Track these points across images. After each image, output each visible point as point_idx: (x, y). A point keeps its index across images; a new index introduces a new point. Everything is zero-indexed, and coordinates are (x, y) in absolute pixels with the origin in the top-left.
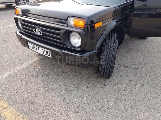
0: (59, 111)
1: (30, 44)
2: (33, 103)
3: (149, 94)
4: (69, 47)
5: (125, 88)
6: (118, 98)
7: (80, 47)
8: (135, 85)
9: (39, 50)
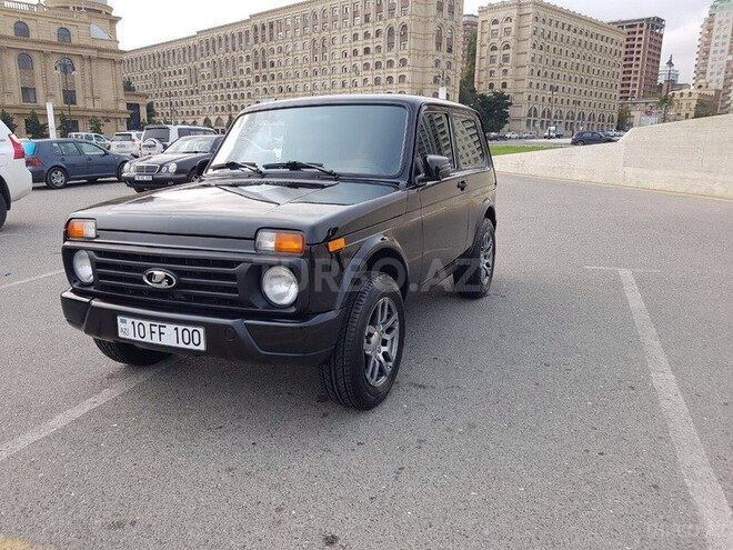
0: (217, 530)
1: (124, 322)
2: (120, 525)
3: (492, 447)
4: (260, 309)
5: (420, 441)
6: (402, 468)
7: (294, 304)
8: (448, 430)
9: (161, 333)
